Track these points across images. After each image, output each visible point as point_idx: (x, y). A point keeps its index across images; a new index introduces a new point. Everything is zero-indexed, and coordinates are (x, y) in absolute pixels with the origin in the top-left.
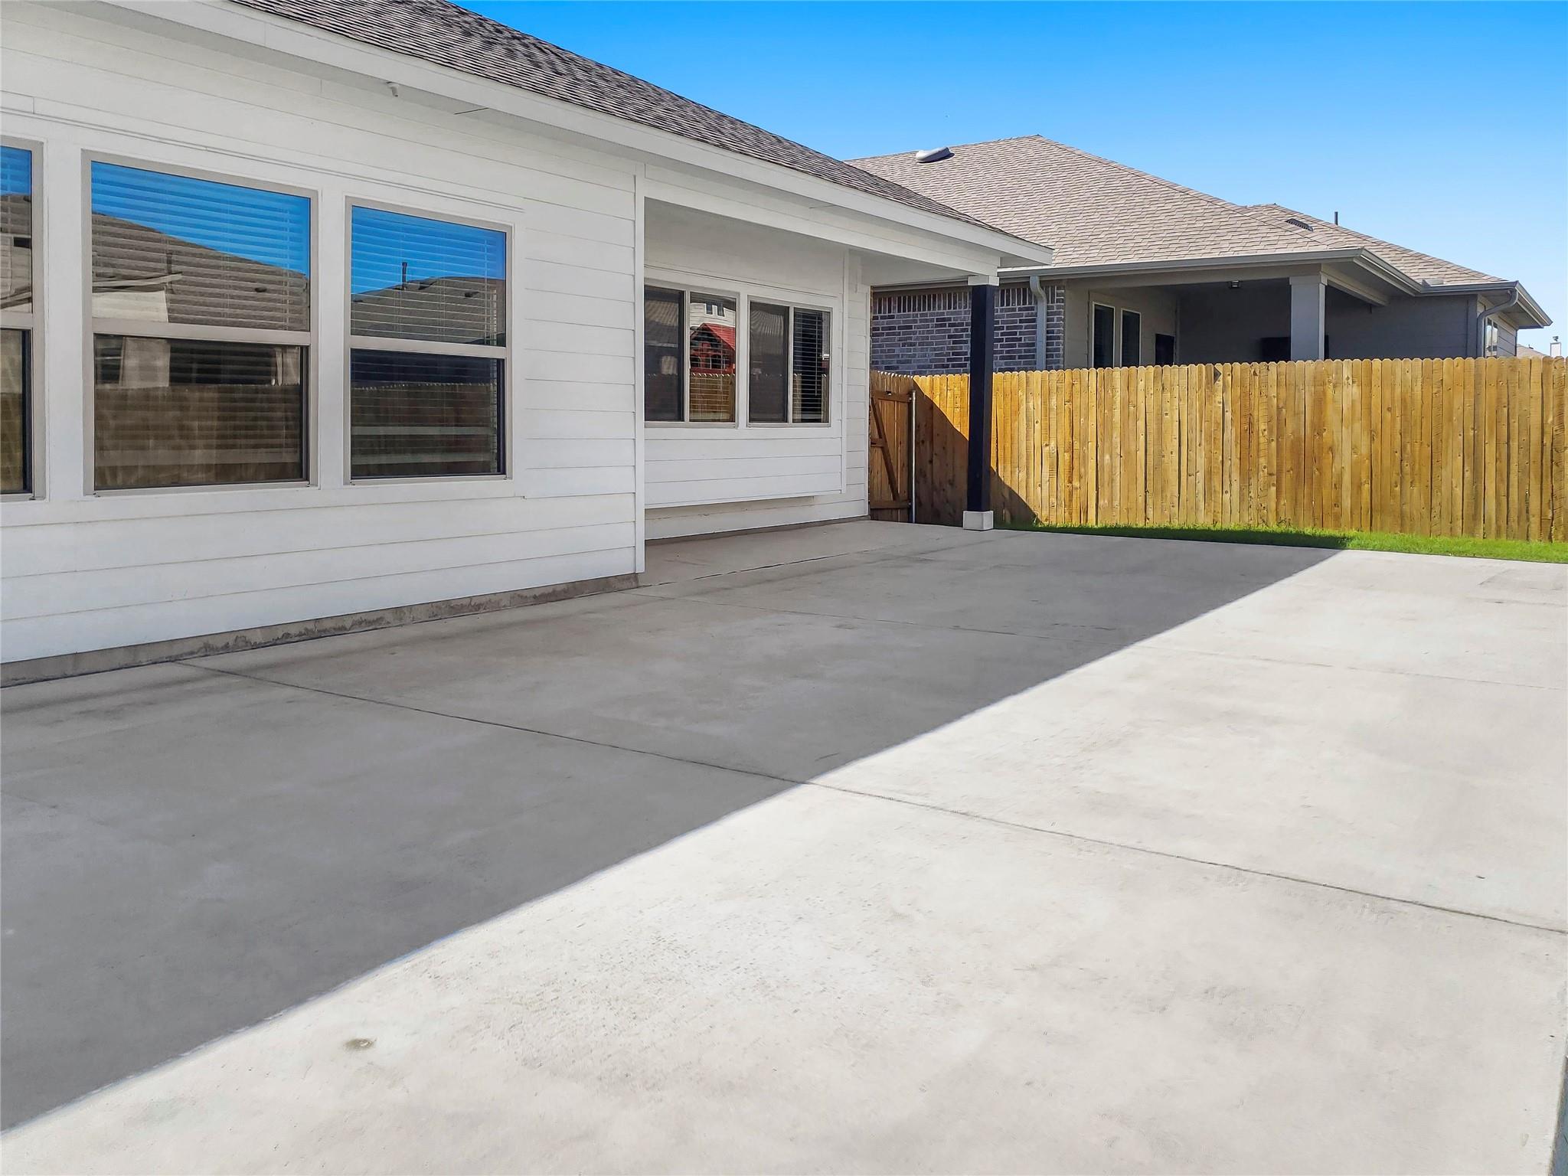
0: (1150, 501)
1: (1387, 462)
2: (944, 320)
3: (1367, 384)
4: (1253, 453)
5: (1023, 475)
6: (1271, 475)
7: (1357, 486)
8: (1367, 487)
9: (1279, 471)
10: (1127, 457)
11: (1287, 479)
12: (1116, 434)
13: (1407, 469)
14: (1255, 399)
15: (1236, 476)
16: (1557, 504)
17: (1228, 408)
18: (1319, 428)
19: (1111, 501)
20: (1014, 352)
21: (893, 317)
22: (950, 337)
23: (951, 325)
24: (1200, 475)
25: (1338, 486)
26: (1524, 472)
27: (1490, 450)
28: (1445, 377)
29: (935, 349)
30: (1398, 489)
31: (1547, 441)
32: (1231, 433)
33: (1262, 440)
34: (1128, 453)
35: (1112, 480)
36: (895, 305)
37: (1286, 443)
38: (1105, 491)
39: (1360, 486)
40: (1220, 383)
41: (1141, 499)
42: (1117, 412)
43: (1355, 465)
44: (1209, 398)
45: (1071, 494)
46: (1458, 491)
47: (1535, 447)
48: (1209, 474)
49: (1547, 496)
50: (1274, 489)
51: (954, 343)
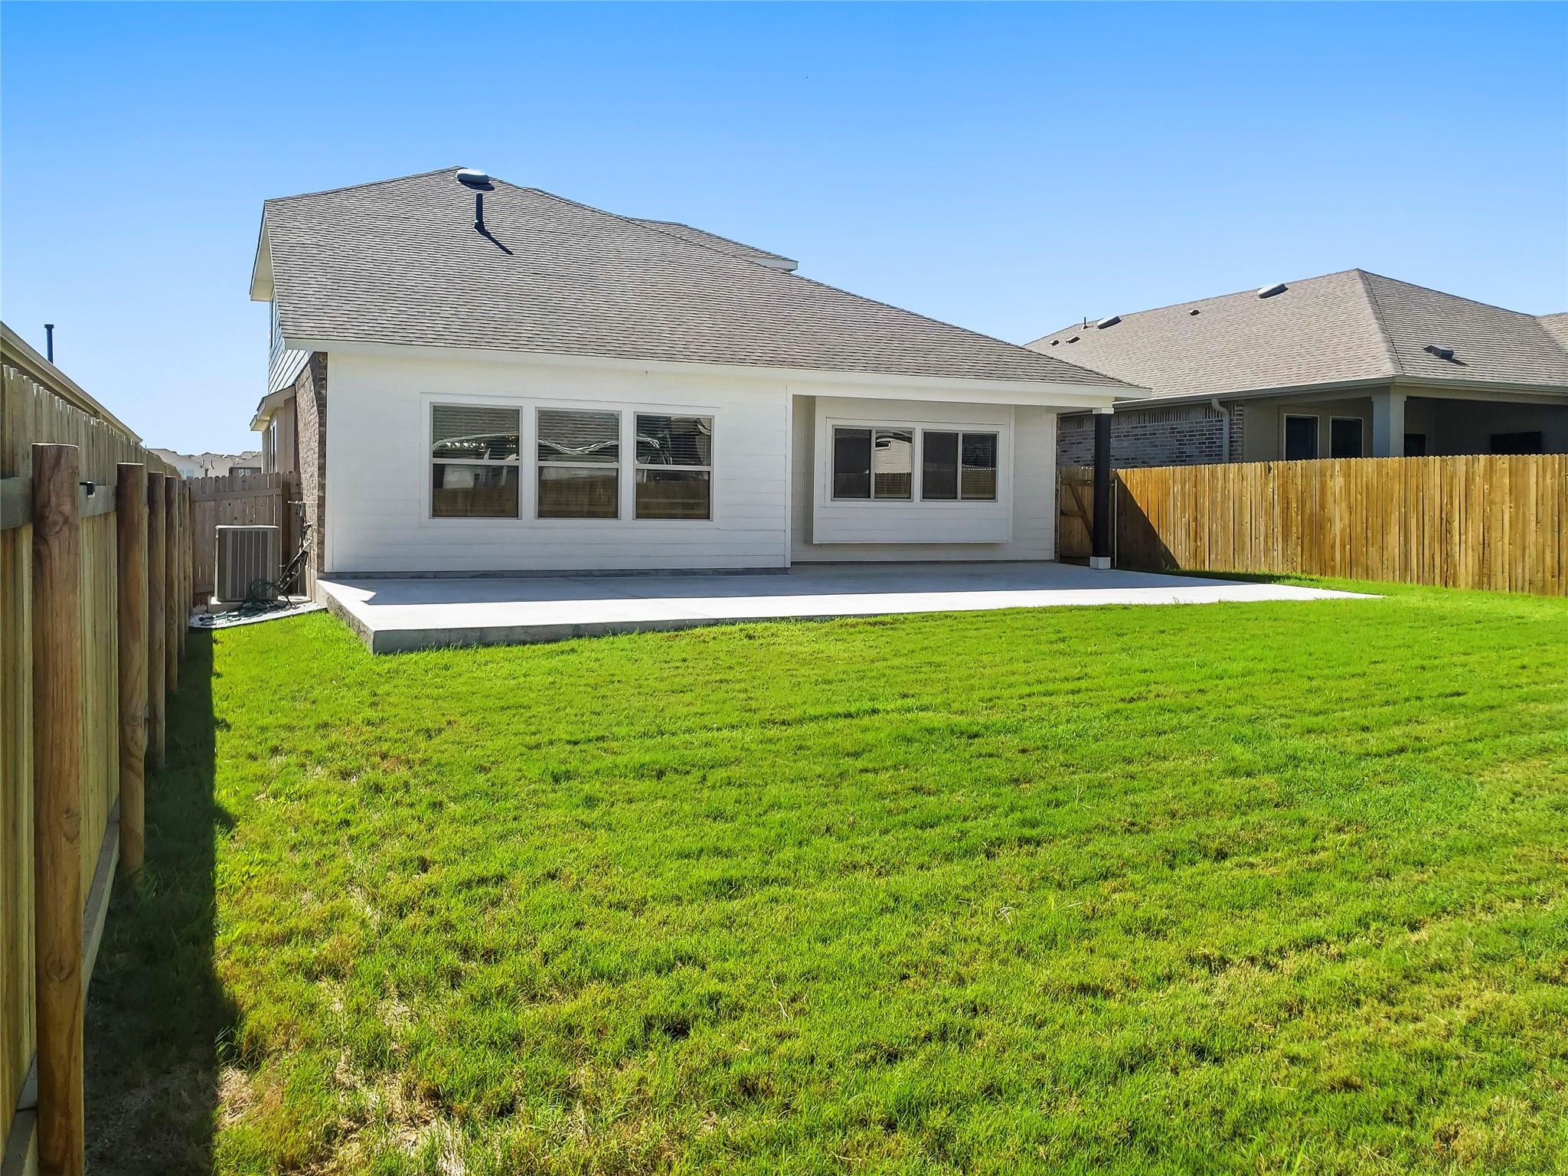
0: (1236, 556)
1: (1359, 529)
2: (1174, 429)
3: (1347, 476)
4: (1289, 524)
5: (1172, 537)
6: (1298, 538)
7: (1343, 547)
8: (1348, 547)
9: (1303, 536)
10: (1225, 527)
11: (1306, 540)
12: (1219, 510)
13: (1370, 535)
14: (1290, 487)
15: (1280, 540)
16: (1449, 561)
17: (1276, 492)
18: (1323, 506)
19: (1217, 555)
20: (1212, 451)
21: (1145, 427)
22: (1177, 441)
23: (1178, 432)
24: (1262, 538)
25: (1333, 547)
26: (1432, 538)
27: (1414, 521)
28: (1390, 471)
29: (1168, 450)
30: (1364, 549)
31: (1444, 516)
32: (1277, 510)
33: (1294, 514)
34: (1225, 522)
35: (1217, 542)
36: (1147, 418)
37: (1306, 517)
38: (1214, 551)
39: (1345, 547)
40: (1271, 474)
41: (1232, 555)
42: (1219, 495)
43: (1343, 531)
44: (1266, 484)
45: (1196, 550)
46: (1397, 550)
47: (1437, 521)
48: (1266, 537)
49: (1444, 556)
50: (1299, 548)
51: (1180, 445)
